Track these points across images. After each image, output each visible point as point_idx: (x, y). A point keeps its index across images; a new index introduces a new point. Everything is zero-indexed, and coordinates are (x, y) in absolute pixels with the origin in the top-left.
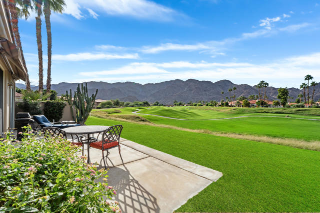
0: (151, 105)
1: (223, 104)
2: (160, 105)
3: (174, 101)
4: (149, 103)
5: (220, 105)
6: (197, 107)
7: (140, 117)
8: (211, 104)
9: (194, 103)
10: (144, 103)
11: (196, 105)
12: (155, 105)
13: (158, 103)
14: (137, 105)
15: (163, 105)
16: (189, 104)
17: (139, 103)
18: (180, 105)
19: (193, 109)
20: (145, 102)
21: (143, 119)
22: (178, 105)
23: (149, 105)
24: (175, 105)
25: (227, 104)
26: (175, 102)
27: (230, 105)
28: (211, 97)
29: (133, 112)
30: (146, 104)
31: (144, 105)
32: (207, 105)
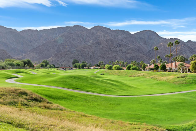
0: (35, 66)
1: (157, 68)
2: (51, 67)
3: (72, 60)
4: (33, 63)
5: (152, 69)
6: (113, 71)
7: (28, 92)
8: (134, 66)
9: (107, 66)
10: (25, 63)
11: (110, 68)
12: (42, 66)
13: (47, 64)
14: (12, 65)
15: (54, 66)
16: (98, 65)
17: (15, 63)
18: (83, 67)
19: (107, 74)
20: (25, 60)
21: (34, 96)
22: (80, 68)
23: (34, 67)
24: (76, 67)
25: (164, 68)
26: (74, 63)
27: (168, 68)
28: (128, 56)
29: (8, 81)
30: (28, 64)
31: (24, 67)
32: (129, 68)
